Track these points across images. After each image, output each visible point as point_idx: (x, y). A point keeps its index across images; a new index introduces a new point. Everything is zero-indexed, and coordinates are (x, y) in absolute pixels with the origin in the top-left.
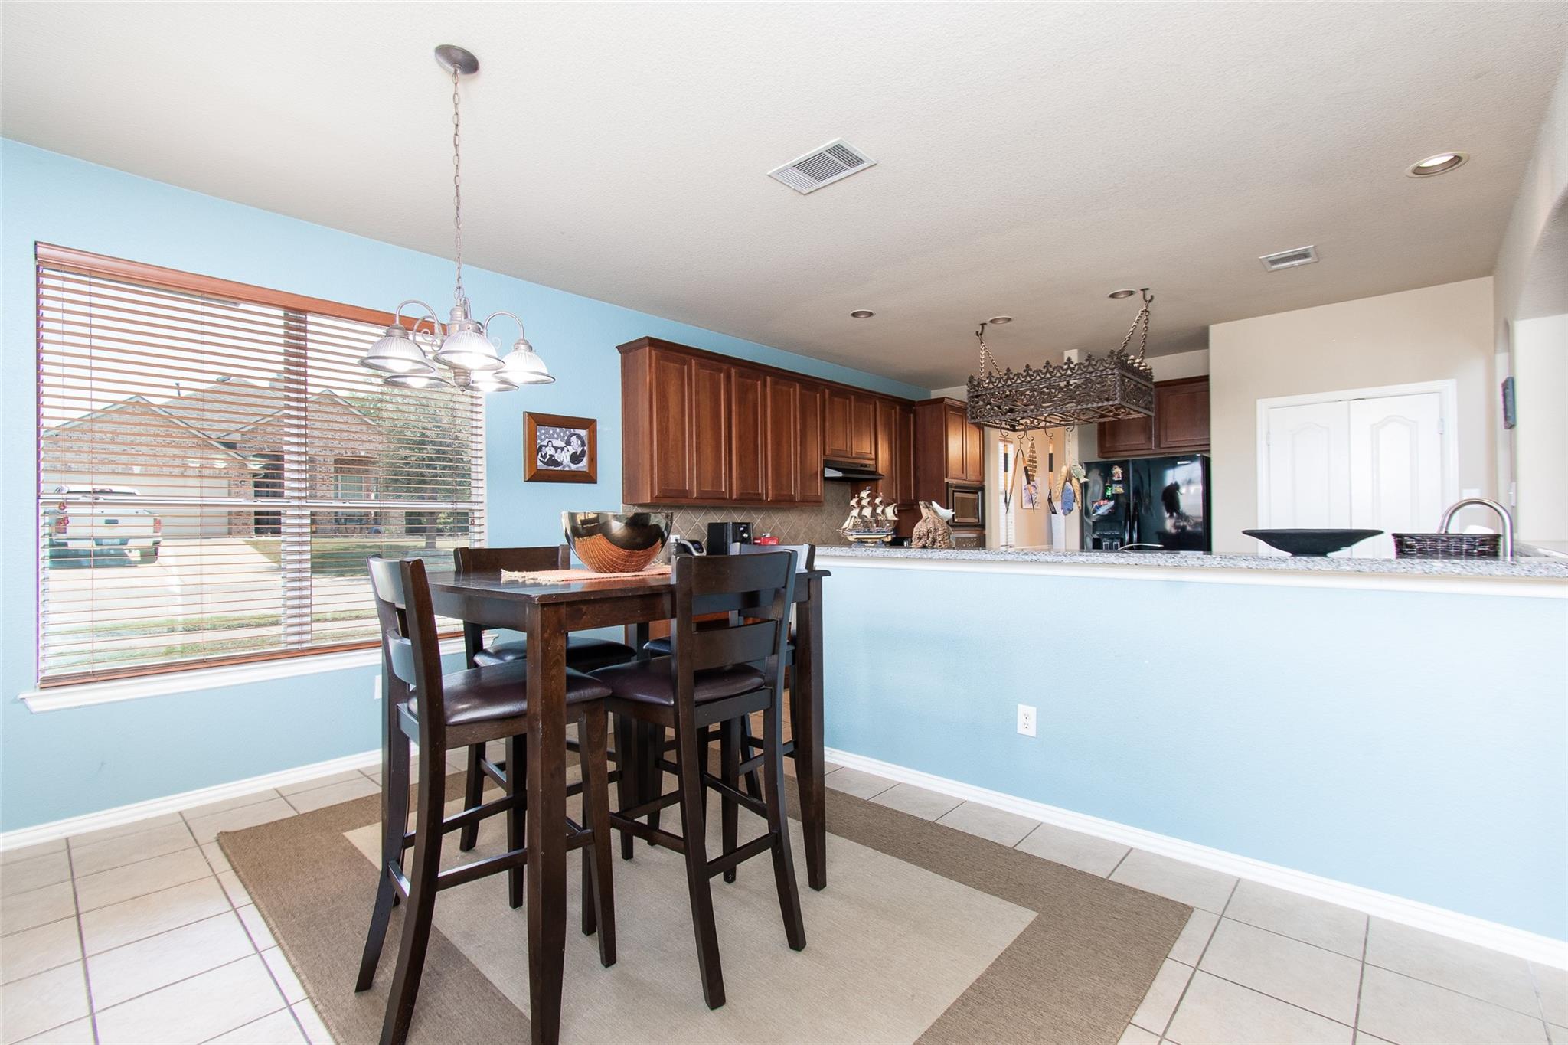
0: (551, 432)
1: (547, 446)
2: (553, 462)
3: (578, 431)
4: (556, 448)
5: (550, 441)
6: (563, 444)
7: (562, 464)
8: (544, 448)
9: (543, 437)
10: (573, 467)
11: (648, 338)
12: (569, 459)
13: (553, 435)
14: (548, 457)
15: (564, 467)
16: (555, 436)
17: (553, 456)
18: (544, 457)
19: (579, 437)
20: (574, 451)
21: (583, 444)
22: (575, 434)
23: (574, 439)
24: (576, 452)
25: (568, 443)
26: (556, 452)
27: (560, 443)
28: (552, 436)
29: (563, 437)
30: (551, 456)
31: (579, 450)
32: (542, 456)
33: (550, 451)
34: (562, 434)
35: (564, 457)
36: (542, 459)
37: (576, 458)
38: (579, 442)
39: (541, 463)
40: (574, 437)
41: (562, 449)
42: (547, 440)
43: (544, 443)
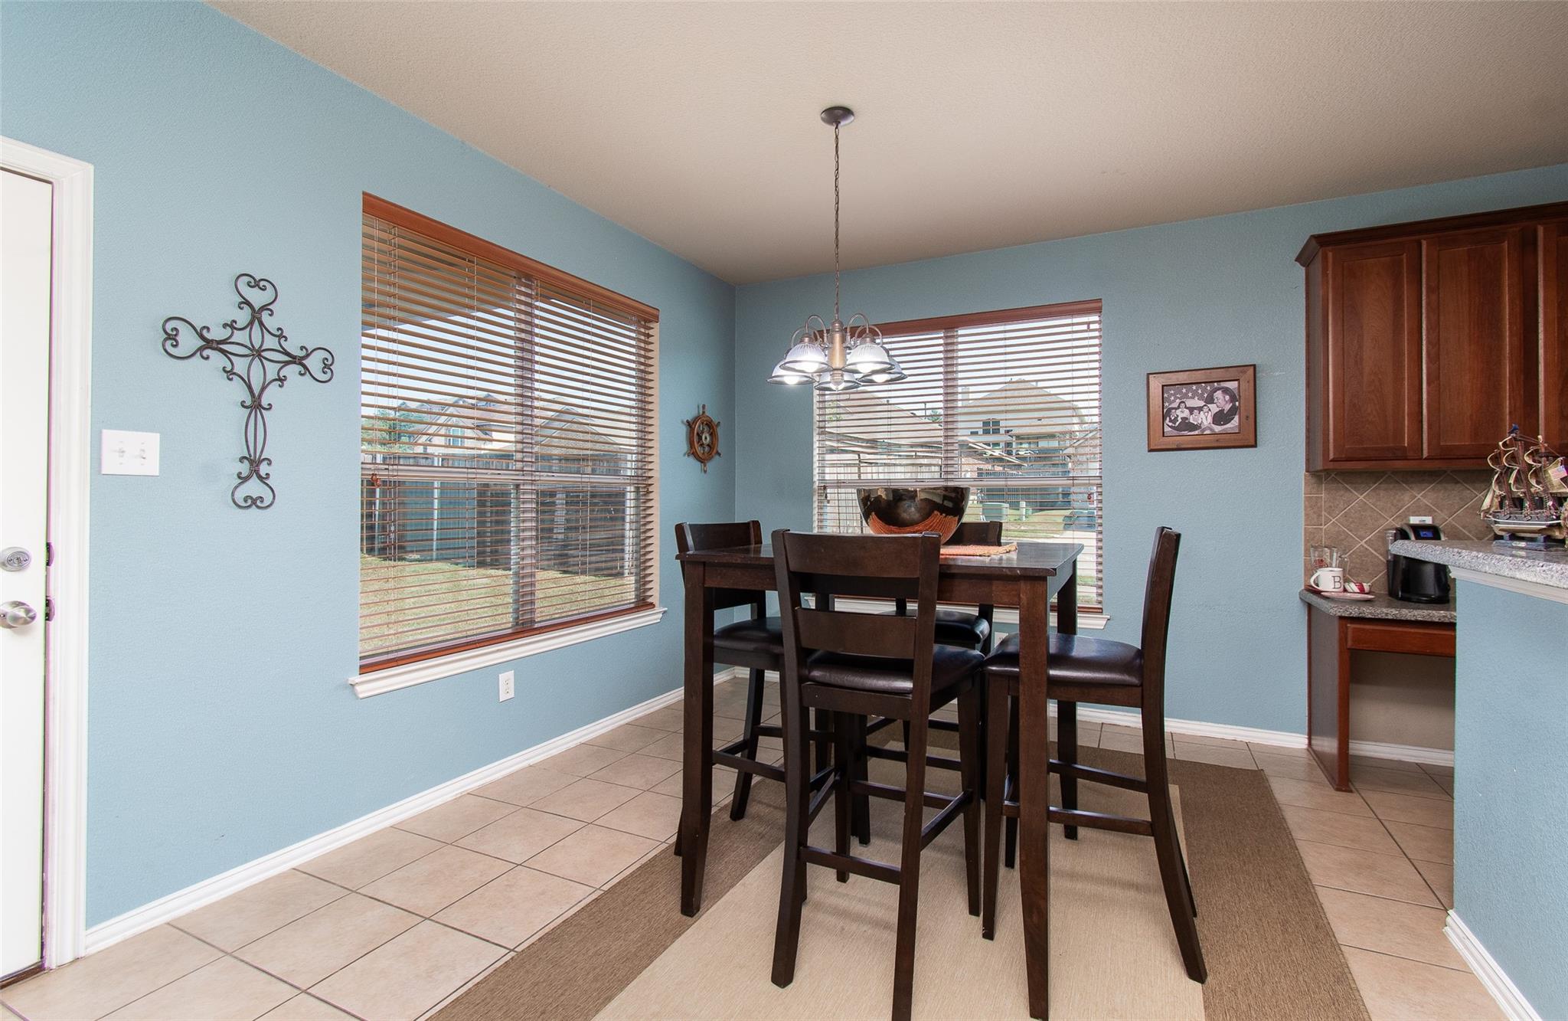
0: (1184, 391)
1: (1179, 407)
2: (1186, 425)
3: (1224, 384)
4: (1191, 410)
5: (1183, 402)
6: (1201, 404)
7: (1200, 427)
8: (1174, 411)
9: (1172, 398)
10: (1217, 429)
11: (1313, 237)
12: (1210, 419)
13: (1186, 394)
14: (1180, 420)
15: (1204, 430)
16: (1190, 395)
17: (1187, 419)
18: (1174, 421)
19: (1226, 391)
20: (1218, 410)
21: (1234, 399)
22: (1219, 389)
23: (1219, 394)
24: (1222, 411)
26: (1191, 414)
27: (1197, 403)
28: (1186, 396)
29: (1203, 394)
30: (1184, 419)
31: (1228, 407)
32: (1171, 421)
33: (1182, 413)
34: (1200, 391)
35: (1205, 419)
36: (1170, 424)
37: (1220, 418)
38: (1227, 397)
39: (1170, 429)
40: (1219, 392)
41: (1200, 409)
42: (1178, 401)
43: (1175, 405)
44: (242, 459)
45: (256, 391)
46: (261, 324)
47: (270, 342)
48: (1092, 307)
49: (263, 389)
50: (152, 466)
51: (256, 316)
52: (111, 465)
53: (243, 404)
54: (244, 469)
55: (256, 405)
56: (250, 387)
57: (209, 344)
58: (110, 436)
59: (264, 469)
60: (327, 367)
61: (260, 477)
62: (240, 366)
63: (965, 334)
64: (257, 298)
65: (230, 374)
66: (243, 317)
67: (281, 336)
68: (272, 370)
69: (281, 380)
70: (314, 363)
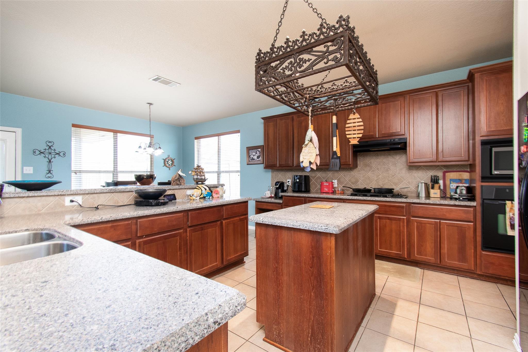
2: (253, 159)
3: (259, 150)
4: (253, 155)
6: (255, 154)
9: (250, 153)
10: (257, 160)
15: (255, 160)
18: (251, 158)
19: (259, 151)
21: (260, 153)
23: (258, 152)
25: (256, 153)
27: (254, 154)
28: (252, 152)
29: (255, 152)
30: (252, 157)
31: (259, 155)
33: (252, 156)
35: (255, 157)
37: (258, 157)
39: (250, 160)
41: (255, 155)
43: (251, 154)
44: (47, 170)
45: (50, 160)
46: (51, 148)
47: (53, 151)
48: (238, 132)
49: (51, 159)
50: (32, 172)
51: (50, 147)
52: (25, 172)
53: (47, 162)
54: (48, 172)
55: (50, 161)
56: (49, 159)
57: (41, 153)
58: (25, 168)
59: (51, 172)
60: (64, 154)
61: (51, 173)
62: (47, 156)
63: (222, 137)
64: (50, 144)
65: (45, 157)
66: (47, 148)
67: (55, 150)
68: (53, 156)
69: (55, 157)
70: (61, 154)
